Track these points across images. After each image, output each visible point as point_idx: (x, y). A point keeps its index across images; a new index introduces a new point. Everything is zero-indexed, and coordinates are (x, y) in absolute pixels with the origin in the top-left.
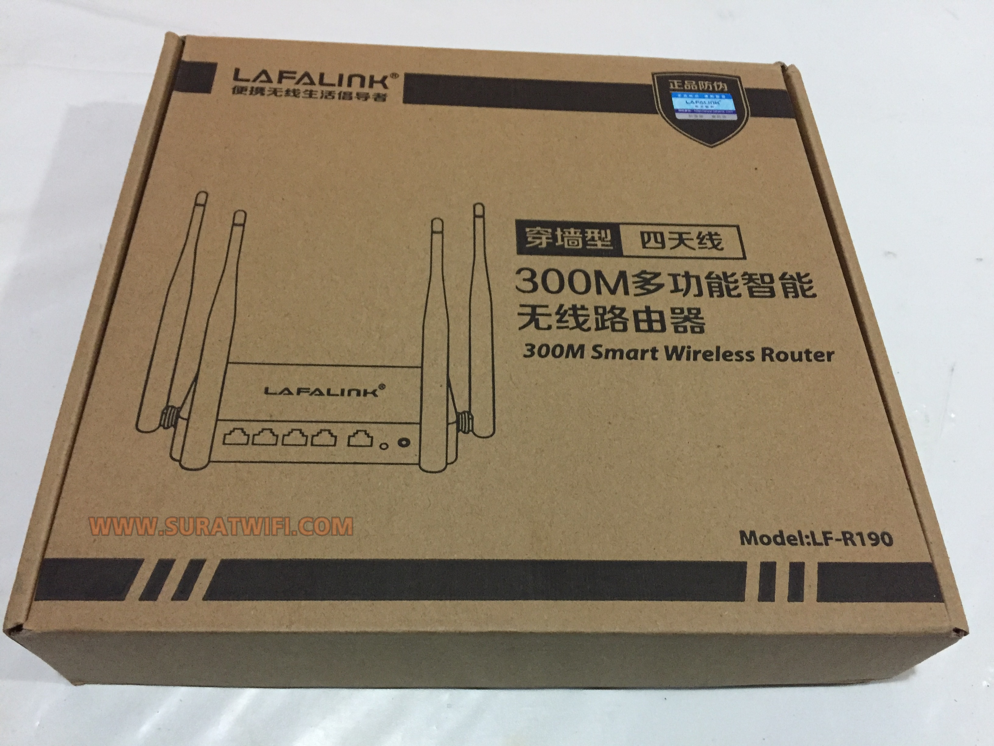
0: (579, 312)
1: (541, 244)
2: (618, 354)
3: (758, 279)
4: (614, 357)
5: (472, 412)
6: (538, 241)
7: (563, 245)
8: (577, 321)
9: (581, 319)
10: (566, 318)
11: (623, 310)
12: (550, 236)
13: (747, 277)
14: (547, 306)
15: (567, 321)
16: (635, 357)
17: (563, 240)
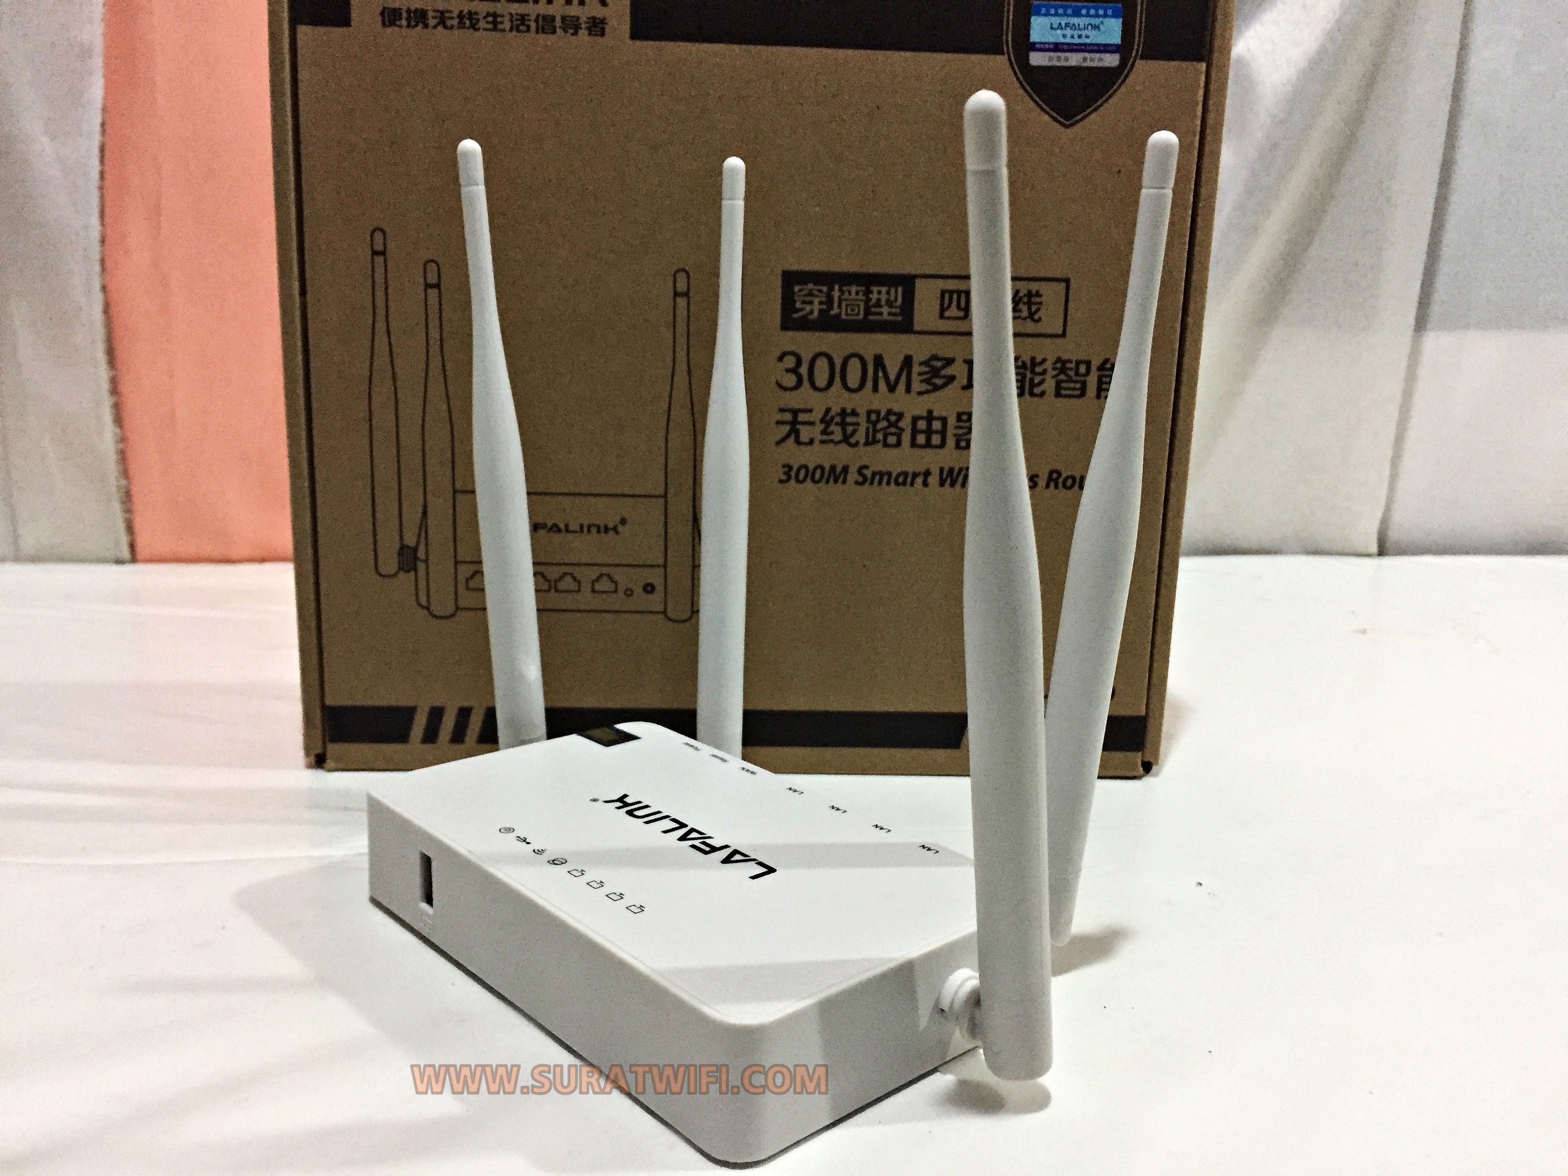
0: (849, 420)
1: (811, 312)
2: (886, 478)
3: (1072, 369)
4: (880, 483)
7: (840, 313)
8: (844, 431)
9: (850, 429)
10: (833, 428)
11: (900, 416)
12: (824, 299)
13: (1059, 365)
14: (810, 411)
15: (832, 433)
16: (904, 483)
17: (840, 306)
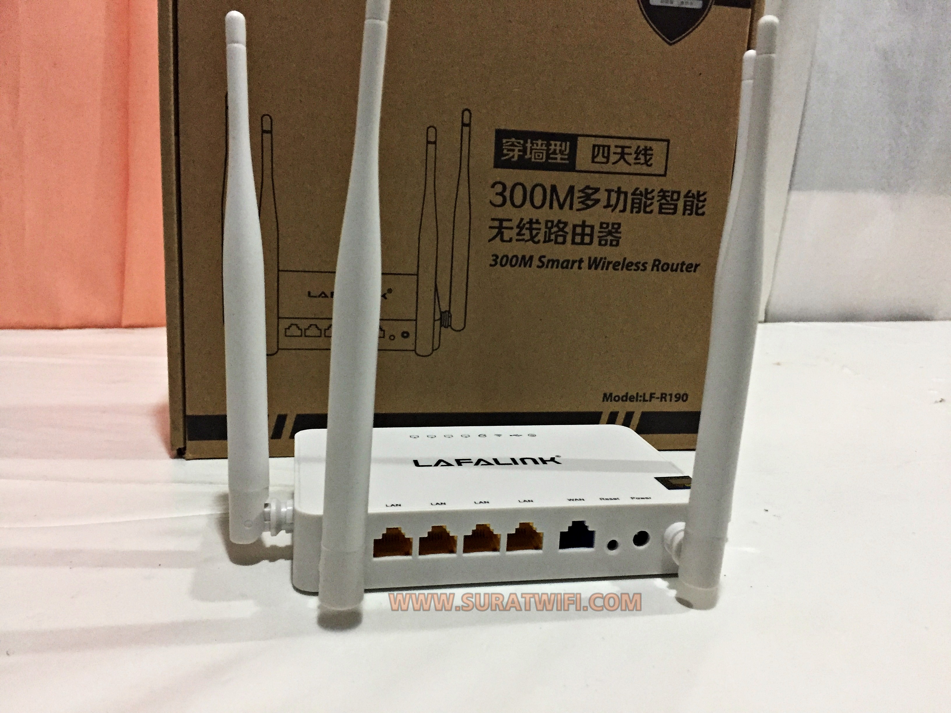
0: (535, 226)
1: (513, 157)
2: (556, 263)
3: (669, 196)
4: (552, 267)
5: (452, 310)
6: (511, 154)
7: (531, 158)
8: (531, 233)
9: (534, 232)
10: (524, 231)
11: (566, 224)
12: (521, 148)
13: (661, 194)
14: (511, 220)
15: (524, 235)
16: (567, 267)
17: (531, 153)
